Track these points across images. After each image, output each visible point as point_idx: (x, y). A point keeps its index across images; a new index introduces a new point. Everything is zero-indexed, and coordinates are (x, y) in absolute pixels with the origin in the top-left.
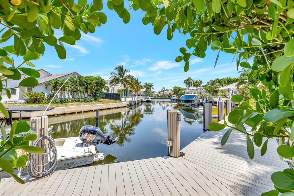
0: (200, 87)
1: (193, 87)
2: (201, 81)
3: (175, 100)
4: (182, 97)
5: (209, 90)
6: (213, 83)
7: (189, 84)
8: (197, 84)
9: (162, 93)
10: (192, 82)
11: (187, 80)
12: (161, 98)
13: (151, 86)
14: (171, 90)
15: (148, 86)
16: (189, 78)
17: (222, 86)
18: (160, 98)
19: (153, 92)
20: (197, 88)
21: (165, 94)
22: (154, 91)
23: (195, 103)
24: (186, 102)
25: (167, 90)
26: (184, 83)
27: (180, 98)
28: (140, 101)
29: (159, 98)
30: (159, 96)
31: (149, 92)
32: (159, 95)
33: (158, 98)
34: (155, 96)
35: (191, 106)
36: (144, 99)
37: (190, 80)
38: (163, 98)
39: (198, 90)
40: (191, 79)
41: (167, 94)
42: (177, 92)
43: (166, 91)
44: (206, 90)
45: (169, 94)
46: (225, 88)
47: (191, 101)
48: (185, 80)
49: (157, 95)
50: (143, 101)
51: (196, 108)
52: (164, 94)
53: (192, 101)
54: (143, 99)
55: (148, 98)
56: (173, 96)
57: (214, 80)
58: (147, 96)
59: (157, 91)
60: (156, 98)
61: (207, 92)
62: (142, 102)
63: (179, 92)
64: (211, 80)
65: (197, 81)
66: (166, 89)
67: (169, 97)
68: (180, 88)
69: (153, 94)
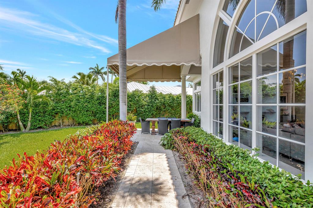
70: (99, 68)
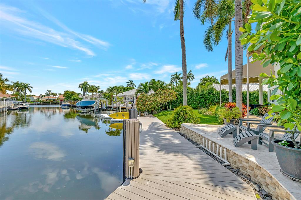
0: (96, 92)
1: (89, 92)
2: (99, 87)
3: (67, 106)
4: (79, 103)
5: (106, 96)
6: (111, 90)
7: (85, 89)
8: (93, 89)
9: (47, 98)
10: (89, 87)
11: (83, 84)
12: (45, 104)
13: (26, 88)
14: (60, 94)
15: (21, 87)
16: (85, 82)
17: (119, 93)
18: (43, 104)
19: (30, 96)
20: (93, 93)
21: (51, 99)
22: (32, 94)
23: (94, 109)
24: (84, 108)
25: (54, 94)
26: (79, 87)
27: (76, 104)
28: (7, 109)
29: (40, 104)
30: (40, 101)
31: (22, 96)
32: (42, 99)
33: (38, 104)
34: (34, 101)
35: (90, 112)
36: (14, 106)
37: (86, 85)
38: (47, 104)
39: (94, 96)
40: (88, 84)
41: (54, 99)
42: (70, 97)
43: (52, 96)
44: (104, 96)
45: (56, 99)
46: (121, 94)
47: (90, 107)
48: (80, 84)
49: (38, 100)
50: (13, 108)
51: (97, 114)
52: (49, 99)
53: (92, 106)
54: (12, 106)
55: (23, 105)
56: (65, 102)
57: (112, 86)
58: (19, 100)
59: (38, 95)
60: (36, 104)
61: (104, 98)
62: (10, 109)
63: (72, 97)
64: (110, 87)
65: (93, 87)
66: (52, 92)
67: (57, 102)
68: (74, 92)
69: (30, 98)
70: (178, 75)
